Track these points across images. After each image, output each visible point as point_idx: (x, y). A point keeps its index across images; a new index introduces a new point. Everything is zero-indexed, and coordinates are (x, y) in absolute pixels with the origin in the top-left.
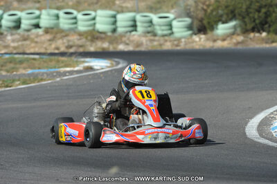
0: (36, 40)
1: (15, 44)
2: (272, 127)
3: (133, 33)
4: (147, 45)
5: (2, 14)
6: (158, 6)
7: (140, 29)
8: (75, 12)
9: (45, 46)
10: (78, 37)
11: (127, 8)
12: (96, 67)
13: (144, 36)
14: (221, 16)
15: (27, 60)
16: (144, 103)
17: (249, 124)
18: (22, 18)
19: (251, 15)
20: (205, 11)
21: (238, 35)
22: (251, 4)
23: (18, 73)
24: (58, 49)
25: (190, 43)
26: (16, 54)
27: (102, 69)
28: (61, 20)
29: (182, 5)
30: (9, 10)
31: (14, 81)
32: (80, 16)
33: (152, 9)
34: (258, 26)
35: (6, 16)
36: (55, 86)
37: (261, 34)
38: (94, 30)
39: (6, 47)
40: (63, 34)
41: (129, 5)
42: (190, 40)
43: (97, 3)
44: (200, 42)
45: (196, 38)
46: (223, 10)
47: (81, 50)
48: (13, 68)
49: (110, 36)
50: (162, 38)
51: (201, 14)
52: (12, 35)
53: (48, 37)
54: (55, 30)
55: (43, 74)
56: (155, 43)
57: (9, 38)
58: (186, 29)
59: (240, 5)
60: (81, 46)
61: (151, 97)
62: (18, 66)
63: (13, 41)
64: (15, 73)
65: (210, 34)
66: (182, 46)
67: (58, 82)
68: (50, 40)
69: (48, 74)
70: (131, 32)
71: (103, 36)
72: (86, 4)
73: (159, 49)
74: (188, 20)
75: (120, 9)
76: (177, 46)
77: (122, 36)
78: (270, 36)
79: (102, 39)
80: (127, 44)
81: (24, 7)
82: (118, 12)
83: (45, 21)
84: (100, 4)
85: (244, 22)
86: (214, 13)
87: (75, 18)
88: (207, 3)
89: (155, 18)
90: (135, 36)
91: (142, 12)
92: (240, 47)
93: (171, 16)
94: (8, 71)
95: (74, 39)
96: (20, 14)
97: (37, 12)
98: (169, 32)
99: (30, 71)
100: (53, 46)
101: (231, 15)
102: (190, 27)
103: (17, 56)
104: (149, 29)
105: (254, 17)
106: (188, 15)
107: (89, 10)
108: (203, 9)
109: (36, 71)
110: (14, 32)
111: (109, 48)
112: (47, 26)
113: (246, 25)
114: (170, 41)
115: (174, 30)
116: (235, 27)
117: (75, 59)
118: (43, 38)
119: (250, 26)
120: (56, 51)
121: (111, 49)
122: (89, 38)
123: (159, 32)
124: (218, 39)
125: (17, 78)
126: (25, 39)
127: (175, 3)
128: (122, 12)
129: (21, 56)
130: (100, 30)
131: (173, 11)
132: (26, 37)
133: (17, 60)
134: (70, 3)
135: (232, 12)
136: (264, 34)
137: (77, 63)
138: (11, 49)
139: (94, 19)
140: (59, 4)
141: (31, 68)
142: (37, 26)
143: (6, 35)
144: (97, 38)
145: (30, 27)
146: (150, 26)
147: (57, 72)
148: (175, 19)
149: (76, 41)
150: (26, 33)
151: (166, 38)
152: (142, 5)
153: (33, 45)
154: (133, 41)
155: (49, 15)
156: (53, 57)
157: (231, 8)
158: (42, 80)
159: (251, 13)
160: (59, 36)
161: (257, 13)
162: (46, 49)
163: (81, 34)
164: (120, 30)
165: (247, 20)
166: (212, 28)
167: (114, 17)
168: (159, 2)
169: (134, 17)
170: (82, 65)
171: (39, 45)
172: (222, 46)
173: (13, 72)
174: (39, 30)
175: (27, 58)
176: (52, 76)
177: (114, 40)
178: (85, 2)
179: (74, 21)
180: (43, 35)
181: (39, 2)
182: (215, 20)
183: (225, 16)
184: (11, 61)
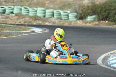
0: (11, 18)
1: (3, 20)
2: (108, 60)
3: (52, 18)
4: (58, 23)
6: (63, 7)
7: (55, 16)
8: (28, 8)
9: (15, 21)
10: (29, 18)
11: (50, 7)
12: (36, 31)
13: (56, 20)
14: (89, 13)
15: (7, 27)
18: (6, 9)
19: (102, 13)
20: (83, 10)
21: (96, 21)
22: (102, 9)
23: (3, 32)
24: (20, 23)
25: (76, 23)
26: (3, 24)
27: (39, 32)
28: (23, 11)
29: (73, 8)
30: (1, 5)
31: (1, 35)
32: (30, 10)
33: (61, 8)
34: (105, 18)
36: (18, 38)
38: (36, 16)
40: (23, 17)
42: (76, 22)
43: (38, 5)
44: (80, 23)
45: (78, 22)
46: (90, 11)
47: (30, 24)
48: (1, 30)
49: (42, 19)
50: (64, 21)
51: (81, 12)
52: (1, 16)
53: (16, 17)
55: (14, 32)
56: (61, 23)
58: (74, 18)
59: (98, 9)
60: (30, 22)
62: (3, 29)
63: (2, 18)
64: (2, 32)
65: (84, 20)
66: (72, 25)
67: (20, 36)
68: (17, 19)
69: (16, 33)
70: (51, 17)
71: (40, 18)
72: (33, 5)
73: (63, 25)
74: (76, 14)
75: (47, 8)
76: (70, 24)
77: (47, 19)
78: (109, 23)
79: (39, 20)
80: (50, 22)
81: (7, 4)
82: (47, 9)
83: (16, 11)
85: (99, 16)
86: (87, 12)
87: (28, 10)
88: (84, 7)
89: (62, 12)
90: (53, 19)
91: (56, 9)
92: (96, 26)
93: (69, 12)
95: (27, 19)
96: (5, 7)
97: (13, 7)
98: (67, 18)
99: (8, 31)
100: (19, 21)
102: (76, 17)
103: (3, 25)
104: (59, 17)
105: (103, 14)
106: (76, 12)
107: (34, 7)
108: (82, 9)
109: (11, 31)
110: (2, 14)
111: (42, 24)
112: (17, 13)
113: (99, 17)
114: (68, 22)
115: (69, 18)
116: (95, 18)
117: (27, 28)
118: (14, 18)
119: (101, 18)
120: (20, 24)
121: (43, 24)
122: (34, 19)
123: (63, 18)
124: (87, 23)
125: (3, 34)
126: (7, 18)
127: (71, 7)
128: (48, 9)
129: (5, 25)
130: (39, 16)
131: (69, 10)
134: (27, 4)
135: (94, 12)
136: (107, 22)
137: (28, 29)
138: (1, 22)
139: (36, 11)
140: (22, 4)
141: (9, 30)
142: (12, 13)
144: (37, 19)
145: (9, 13)
146: (59, 16)
147: (20, 32)
148: (70, 13)
150: (8, 16)
151: (66, 21)
152: (57, 6)
153: (10, 20)
154: (52, 21)
155: (17, 8)
156: (18, 26)
157: (94, 10)
158: (13, 35)
159: (102, 12)
160: (21, 17)
161: (104, 13)
162: (15, 22)
163: (30, 17)
164: (47, 16)
165: (100, 15)
166: (85, 18)
167: (45, 11)
168: (64, 6)
169: (53, 11)
170: (30, 30)
171: (13, 21)
172: (89, 26)
173: (1, 31)
174: (13, 14)
175: (7, 26)
176: (17, 34)
177: (44, 20)
178: (33, 4)
179: (28, 11)
180: (14, 17)
181: (14, 3)
182: (87, 14)
183: (91, 13)
184: (1, 27)
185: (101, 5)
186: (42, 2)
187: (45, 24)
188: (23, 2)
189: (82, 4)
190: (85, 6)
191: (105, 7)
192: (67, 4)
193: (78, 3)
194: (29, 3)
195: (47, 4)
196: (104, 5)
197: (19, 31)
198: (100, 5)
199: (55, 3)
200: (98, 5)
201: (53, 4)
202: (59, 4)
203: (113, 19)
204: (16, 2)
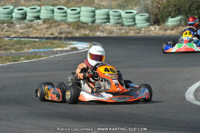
0: (37, 27)
1: (23, 31)
3: (107, 24)
4: (116, 32)
5: (13, 9)
6: (125, 4)
7: (111, 21)
8: (65, 8)
9: (43, 32)
10: (68, 27)
11: (103, 5)
12: (79, 48)
13: (114, 26)
14: (171, 12)
15: (30, 42)
17: (188, 91)
18: (27, 11)
19: (192, 12)
20: (159, 8)
21: (183, 26)
22: (192, 4)
23: (24, 51)
24: (52, 34)
25: (147, 31)
27: (84, 49)
28: (55, 14)
29: (143, 4)
30: (18, 6)
31: (20, 57)
32: (69, 11)
33: (121, 7)
35: (15, 10)
36: (49, 61)
38: (79, 21)
39: (15, 32)
40: (56, 24)
41: (104, 4)
42: (148, 29)
43: (81, 2)
44: (155, 31)
45: (152, 28)
46: (172, 8)
47: (70, 36)
48: (20, 48)
49: (90, 26)
50: (128, 28)
51: (156, 11)
52: (20, 24)
53: (46, 26)
55: (41, 52)
56: (123, 31)
57: (18, 26)
58: (145, 21)
59: (184, 5)
60: (69, 33)
62: (23, 46)
63: (21, 28)
65: (162, 25)
66: (142, 34)
67: (52, 58)
68: (47, 28)
69: (44, 53)
70: (105, 23)
71: (85, 25)
72: (74, 2)
73: (126, 35)
74: (147, 15)
75: (98, 6)
76: (138, 33)
77: (98, 26)
79: (84, 28)
80: (103, 32)
81: (29, 4)
82: (97, 9)
84: (84, 2)
86: (166, 10)
87: (66, 12)
88: (161, 3)
89: (123, 13)
90: (108, 26)
91: (114, 9)
93: (135, 12)
94: (16, 50)
95: (64, 27)
96: (25, 9)
97: (38, 8)
98: (133, 23)
99: (32, 50)
100: (49, 32)
101: (178, 12)
102: (148, 20)
103: (22, 39)
104: (119, 21)
106: (147, 11)
107: (75, 7)
108: (157, 6)
109: (37, 50)
110: (21, 22)
111: (89, 34)
112: (46, 18)
114: (134, 30)
115: (137, 22)
116: (180, 20)
117: (65, 42)
120: (52, 36)
121: (91, 35)
122: (75, 27)
123: (126, 24)
124: (168, 29)
125: (23, 55)
126: (29, 27)
127: (138, 2)
128: (100, 8)
129: (26, 39)
130: (83, 21)
131: (136, 8)
132: (30, 25)
133: (23, 42)
134: (62, 2)
135: (179, 9)
137: (66, 45)
138: (19, 34)
139: (79, 13)
140: (54, 2)
141: (33, 48)
142: (38, 18)
143: (16, 24)
144: (81, 27)
145: (33, 18)
146: (119, 19)
147: (51, 51)
148: (137, 14)
149: (65, 29)
150: (30, 23)
151: (131, 27)
152: (114, 3)
153: (35, 31)
154: (107, 29)
155: (46, 10)
156: (48, 41)
157: (178, 6)
158: (40, 57)
159: (192, 10)
160: (53, 25)
161: (196, 11)
162: (44, 34)
163: (69, 24)
164: (97, 21)
165: (189, 15)
166: (164, 21)
167: (94, 12)
168: (126, 2)
169: (108, 12)
170: (69, 47)
171: (39, 31)
172: (171, 34)
173: (20, 51)
174: (39, 21)
175: (30, 41)
176: (48, 54)
177: (93, 29)
179: (65, 14)
180: (42, 24)
182: (166, 15)
183: (173, 12)
184: (19, 43)
187: (94, 35)
197: (51, 49)
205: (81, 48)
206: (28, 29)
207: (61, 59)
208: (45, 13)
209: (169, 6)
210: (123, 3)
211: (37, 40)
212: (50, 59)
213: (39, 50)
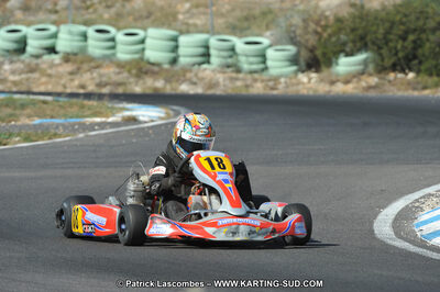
0: (49, 71)
1: (16, 78)
2: (416, 222)
3: (205, 66)
4: (224, 86)
6: (246, 24)
7: (215, 60)
8: (113, 30)
9: (63, 82)
10: (117, 70)
11: (195, 25)
12: (141, 118)
13: (220, 72)
14: (344, 44)
15: (34, 103)
16: (214, 178)
17: (379, 217)
18: (29, 36)
19: (391, 44)
20: (319, 35)
21: (370, 75)
22: (391, 28)
23: (19, 123)
24: (83, 87)
25: (293, 85)
26: (16, 93)
27: (152, 121)
28: (90, 42)
29: (283, 25)
30: (9, 23)
31: (11, 135)
32: (120, 37)
33: (235, 29)
34: (402, 61)
35: (2, 33)
36: (76, 145)
37: (407, 74)
38: (142, 59)
39: (1, 82)
40: (93, 64)
41: (199, 22)
42: (294, 81)
43: (148, 17)
44: (310, 84)
45: (303, 78)
46: (347, 35)
47: (120, 90)
48: (11, 115)
49: (167, 70)
50: (249, 76)
51: (312, 40)
52: (11, 62)
53: (69, 68)
54: (80, 57)
55: (57, 126)
56: (239, 83)
57: (7, 67)
58: (287, 63)
59: (374, 28)
60: (120, 84)
61: (224, 168)
62: (18, 112)
63: (13, 72)
64: (13, 123)
65: (325, 72)
66: (281, 90)
67: (81, 139)
68: (71, 73)
69: (65, 127)
70: (200, 64)
71: (156, 69)
72: (131, 18)
73: (244, 92)
74: (292, 49)
75: (184, 28)
76: (272, 89)
77: (185, 70)
78: (419, 79)
79: (154, 74)
80: (195, 84)
81: (32, 18)
82: (182, 33)
83: (65, 42)
84: (153, 18)
85: (381, 55)
86: (334, 39)
87: (113, 40)
88: (323, 23)
89: (239, 44)
90: (207, 71)
91: (219, 33)
92: (372, 94)
93: (265, 41)
94: (2, 120)
95: (109, 72)
96: (24, 29)
97: (53, 29)
98: (262, 66)
99: (37, 121)
100: (76, 83)
101: (361, 43)
102: (294, 60)
103: (17, 96)
104: (230, 61)
105: (396, 48)
106: (293, 41)
107: (135, 27)
108: (316, 32)
109: (48, 121)
110: (15, 58)
111: (164, 88)
112: (68, 50)
113: (383, 60)
114: (262, 81)
115: (269, 63)
116: (365, 63)
117: (110, 105)
119: (388, 62)
120: (82, 91)
121: (168, 90)
122: (134, 71)
123: (246, 67)
124: (338, 81)
125: (16, 131)
126: (32, 70)
127: (272, 21)
128: (188, 32)
129: (24, 96)
130: (152, 60)
131: (268, 33)
132: (33, 65)
133: (18, 103)
134: (106, 16)
135: (362, 38)
136: (411, 75)
137: (113, 111)
138: (9, 84)
139: (143, 42)
140: (88, 16)
141: (39, 117)
142: (52, 50)
143: (3, 63)
144: (146, 73)
145: (41, 51)
146: (231, 57)
147: (80, 124)
148: (270, 46)
149: (112, 75)
150: (34, 61)
151: (256, 76)
152: (220, 21)
153: (44, 79)
154: (202, 79)
155: (70, 33)
156: (74, 100)
157: (360, 32)
158: (56, 135)
159: (391, 40)
160: (85, 66)
161: (400, 42)
162: (65, 86)
163: (121, 65)
164: (183, 61)
165: (384, 51)
166: (329, 63)
167: (175, 39)
168: (246, 19)
169: (207, 41)
170: (120, 115)
171: (54, 80)
172: (344, 92)
173: (10, 121)
174: (54, 56)
175: (33, 100)
176: (72, 129)
177: (173, 76)
178: (129, 14)
179: (110, 44)
180: (60, 65)
181: (56, 12)
182: (335, 50)
183: (350, 45)
184: (8, 104)
185: (387, 14)
186: (162, 8)
187: (175, 90)
188: (91, 10)
189: (315, 12)
190: (326, 18)
191: (404, 20)
192: (257, 12)
193: (301, 7)
194: (113, 11)
195: (184, 13)
196: (398, 12)
197: (80, 120)
198: (383, 14)
199: (214, 9)
200: (377, 11)
201: (204, 14)
202: (228, 12)
203: (434, 62)
204: (67, 8)
205: (146, 119)
206: (30, 75)
207: (102, 141)
208: (66, 40)
209: (340, 30)
210: (239, 20)
211: (49, 98)
212: (77, 140)
213: (53, 120)
